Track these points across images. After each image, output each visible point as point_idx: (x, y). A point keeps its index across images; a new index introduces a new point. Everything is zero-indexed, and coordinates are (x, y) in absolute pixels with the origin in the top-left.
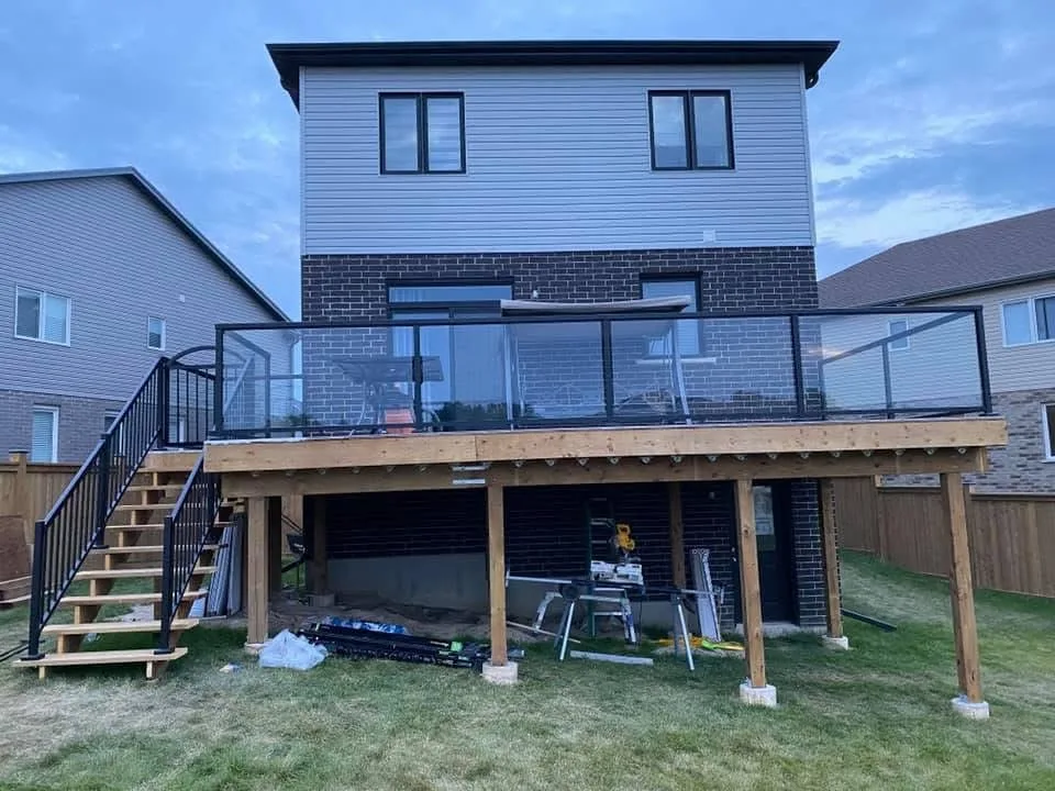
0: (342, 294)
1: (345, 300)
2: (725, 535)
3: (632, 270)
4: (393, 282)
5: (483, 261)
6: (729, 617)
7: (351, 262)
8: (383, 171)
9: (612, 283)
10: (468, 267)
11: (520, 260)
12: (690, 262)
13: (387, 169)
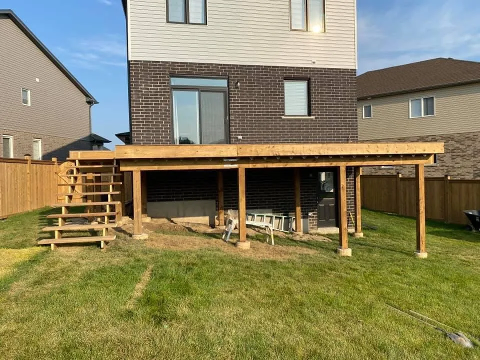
0: (149, 80)
1: (150, 83)
2: (314, 192)
3: (280, 75)
4: (173, 75)
5: (214, 67)
6: (315, 225)
7: (153, 65)
8: (168, 22)
9: (272, 81)
10: (208, 70)
11: (232, 68)
12: (305, 74)
13: (170, 21)
